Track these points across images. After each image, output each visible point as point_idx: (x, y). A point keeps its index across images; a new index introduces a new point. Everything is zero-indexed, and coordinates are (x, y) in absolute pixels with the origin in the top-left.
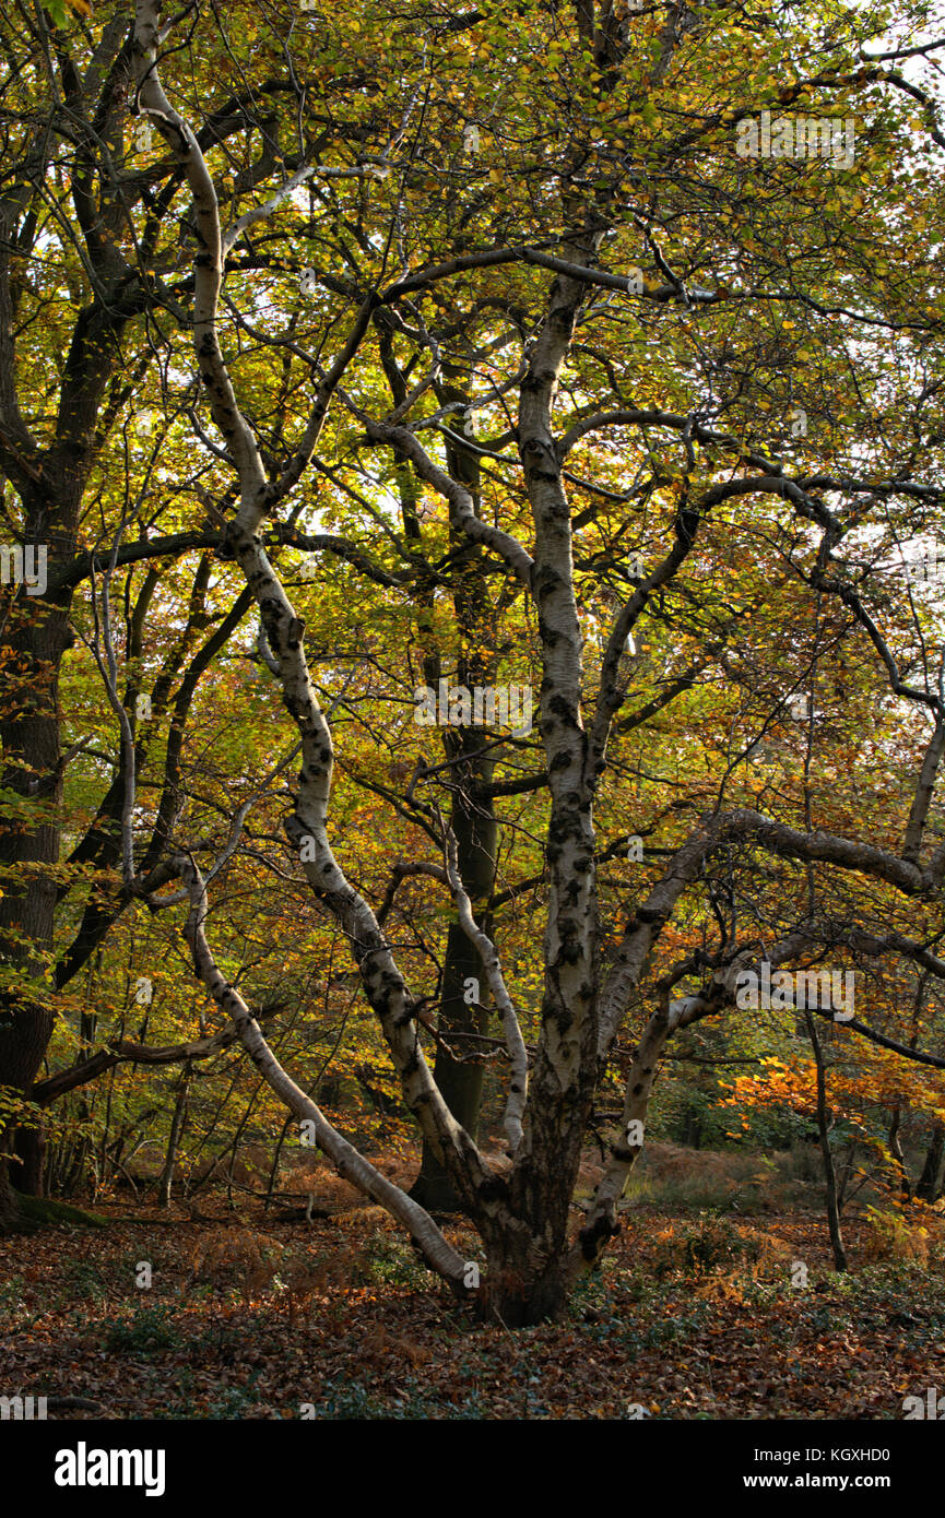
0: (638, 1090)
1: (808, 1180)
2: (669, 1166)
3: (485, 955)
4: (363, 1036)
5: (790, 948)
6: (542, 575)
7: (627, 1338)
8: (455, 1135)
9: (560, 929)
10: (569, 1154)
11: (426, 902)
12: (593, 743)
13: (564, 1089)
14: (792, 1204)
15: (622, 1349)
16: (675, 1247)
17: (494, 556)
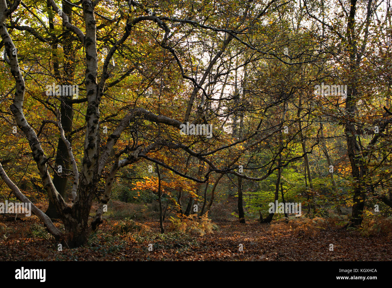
0: (109, 184)
1: (156, 211)
2: (119, 207)
3: (68, 146)
4: (33, 170)
5: (152, 146)
6: (87, 40)
7: (103, 250)
8: (57, 195)
9: (89, 139)
10: (89, 201)
11: (53, 133)
12: (100, 88)
13: (88, 183)
14: (151, 217)
15: (101, 253)
16: (118, 227)
17: (75, 35)
